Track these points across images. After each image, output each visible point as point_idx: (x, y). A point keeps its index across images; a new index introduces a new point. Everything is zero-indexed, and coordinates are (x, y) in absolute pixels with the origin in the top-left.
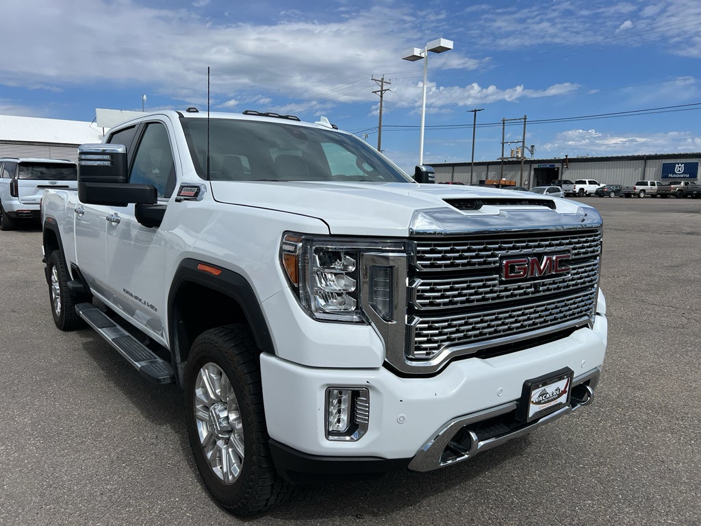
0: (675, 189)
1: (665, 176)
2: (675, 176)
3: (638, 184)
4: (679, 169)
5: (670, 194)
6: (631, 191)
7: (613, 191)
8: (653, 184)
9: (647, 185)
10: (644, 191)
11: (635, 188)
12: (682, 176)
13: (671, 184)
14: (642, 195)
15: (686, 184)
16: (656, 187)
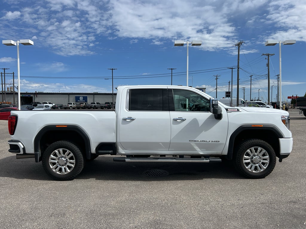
0: (82, 106)
1: (77, 101)
2: (80, 101)
3: (68, 104)
4: (81, 98)
5: (80, 108)
6: (67, 107)
7: (59, 107)
8: (74, 104)
9: (72, 104)
10: (71, 106)
11: (68, 106)
12: (82, 101)
13: (80, 104)
14: (71, 108)
15: (85, 104)
16: (75, 105)
